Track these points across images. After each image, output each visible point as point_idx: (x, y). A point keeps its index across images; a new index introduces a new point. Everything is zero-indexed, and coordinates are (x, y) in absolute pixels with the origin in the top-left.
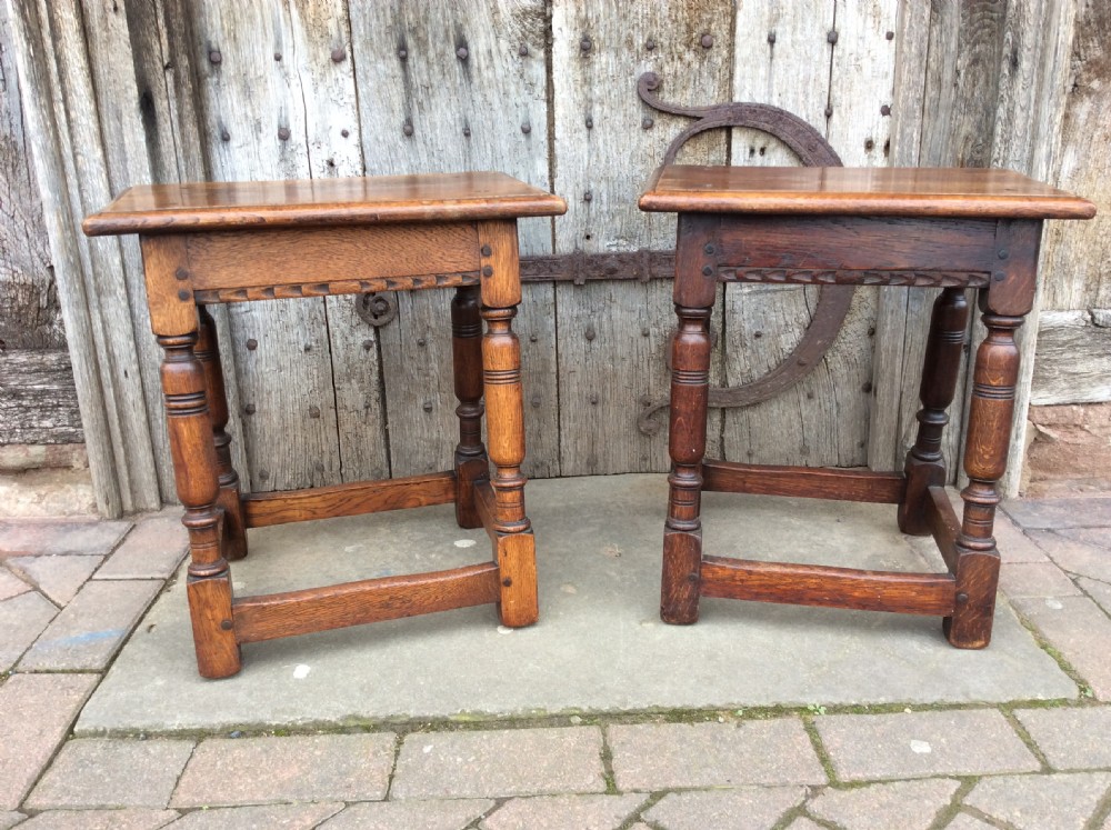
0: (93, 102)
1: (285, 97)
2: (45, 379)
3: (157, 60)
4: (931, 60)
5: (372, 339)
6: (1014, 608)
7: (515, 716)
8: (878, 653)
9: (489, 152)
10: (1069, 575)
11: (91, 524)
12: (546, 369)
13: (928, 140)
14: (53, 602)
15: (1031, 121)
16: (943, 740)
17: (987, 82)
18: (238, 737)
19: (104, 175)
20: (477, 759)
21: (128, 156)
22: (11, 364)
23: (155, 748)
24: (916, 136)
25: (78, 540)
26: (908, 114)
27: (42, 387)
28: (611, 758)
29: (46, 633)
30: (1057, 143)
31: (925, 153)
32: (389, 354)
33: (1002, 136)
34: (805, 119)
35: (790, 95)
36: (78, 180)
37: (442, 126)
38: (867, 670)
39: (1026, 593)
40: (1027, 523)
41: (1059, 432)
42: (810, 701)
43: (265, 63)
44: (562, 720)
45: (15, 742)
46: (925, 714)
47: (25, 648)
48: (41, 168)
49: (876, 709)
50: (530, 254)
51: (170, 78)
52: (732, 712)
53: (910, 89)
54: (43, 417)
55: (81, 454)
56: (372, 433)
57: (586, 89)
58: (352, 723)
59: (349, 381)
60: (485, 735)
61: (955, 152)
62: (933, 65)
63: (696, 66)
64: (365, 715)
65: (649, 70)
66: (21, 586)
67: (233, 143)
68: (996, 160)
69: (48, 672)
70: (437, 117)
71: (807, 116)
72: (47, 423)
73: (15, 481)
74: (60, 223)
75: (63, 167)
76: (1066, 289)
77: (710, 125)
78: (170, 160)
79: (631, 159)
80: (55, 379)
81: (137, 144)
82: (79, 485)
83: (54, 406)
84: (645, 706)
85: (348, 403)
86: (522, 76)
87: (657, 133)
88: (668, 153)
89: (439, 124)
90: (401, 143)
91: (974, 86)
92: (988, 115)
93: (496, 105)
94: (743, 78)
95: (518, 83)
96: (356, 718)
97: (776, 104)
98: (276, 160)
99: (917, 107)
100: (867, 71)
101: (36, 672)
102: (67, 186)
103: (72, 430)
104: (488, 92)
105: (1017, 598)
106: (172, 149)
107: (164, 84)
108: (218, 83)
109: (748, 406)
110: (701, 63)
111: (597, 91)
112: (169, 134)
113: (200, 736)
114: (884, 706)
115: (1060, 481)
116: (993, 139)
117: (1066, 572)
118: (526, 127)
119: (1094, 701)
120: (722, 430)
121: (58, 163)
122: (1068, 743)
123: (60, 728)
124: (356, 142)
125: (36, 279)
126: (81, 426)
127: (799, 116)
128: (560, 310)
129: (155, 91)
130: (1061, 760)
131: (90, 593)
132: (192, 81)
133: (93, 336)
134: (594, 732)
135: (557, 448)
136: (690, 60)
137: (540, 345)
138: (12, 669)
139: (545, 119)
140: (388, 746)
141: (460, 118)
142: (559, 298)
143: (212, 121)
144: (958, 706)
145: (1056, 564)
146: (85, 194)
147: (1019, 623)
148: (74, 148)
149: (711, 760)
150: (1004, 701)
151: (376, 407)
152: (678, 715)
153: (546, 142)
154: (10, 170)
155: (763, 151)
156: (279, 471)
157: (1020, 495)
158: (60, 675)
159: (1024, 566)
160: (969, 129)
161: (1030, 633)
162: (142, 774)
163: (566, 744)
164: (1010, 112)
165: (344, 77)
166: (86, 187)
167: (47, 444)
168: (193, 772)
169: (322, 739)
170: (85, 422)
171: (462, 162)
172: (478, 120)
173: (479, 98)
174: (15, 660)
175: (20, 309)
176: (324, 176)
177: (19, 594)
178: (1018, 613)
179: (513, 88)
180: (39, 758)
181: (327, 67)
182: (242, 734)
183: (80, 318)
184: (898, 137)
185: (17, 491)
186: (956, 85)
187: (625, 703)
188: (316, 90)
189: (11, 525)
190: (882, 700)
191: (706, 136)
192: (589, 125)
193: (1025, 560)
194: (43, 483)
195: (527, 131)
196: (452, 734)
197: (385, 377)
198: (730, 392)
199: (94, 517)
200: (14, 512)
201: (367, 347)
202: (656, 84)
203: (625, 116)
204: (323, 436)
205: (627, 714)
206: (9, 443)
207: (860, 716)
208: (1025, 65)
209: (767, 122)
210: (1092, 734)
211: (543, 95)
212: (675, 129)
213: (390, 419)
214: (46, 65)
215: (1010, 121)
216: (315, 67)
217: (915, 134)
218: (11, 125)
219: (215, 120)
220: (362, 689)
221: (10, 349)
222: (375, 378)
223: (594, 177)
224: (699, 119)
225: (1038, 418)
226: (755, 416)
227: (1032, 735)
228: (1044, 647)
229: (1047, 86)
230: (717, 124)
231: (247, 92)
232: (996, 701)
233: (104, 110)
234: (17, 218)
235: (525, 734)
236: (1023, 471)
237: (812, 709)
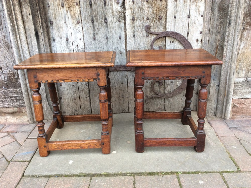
0: (25, 35)
1: (67, 31)
2: (17, 94)
3: (39, 25)
4: (211, 22)
5: (87, 83)
6: (225, 148)
7: (115, 174)
8: (194, 159)
9: (112, 43)
10: (239, 139)
11: (27, 125)
12: (125, 90)
13: (210, 40)
14: (19, 144)
15: (233, 37)
16: (206, 181)
17: (224, 27)
18: (57, 177)
19: (28, 50)
20: (107, 184)
21: (33, 46)
22: (9, 91)
23: (40, 179)
24: (208, 39)
25: (25, 129)
26: (206, 34)
27: (16, 96)
28: (135, 184)
29: (18, 152)
30: (239, 42)
31: (209, 43)
32: (91, 86)
33: (227, 40)
34: (183, 35)
35: (179, 29)
36: (22, 52)
37: (102, 37)
38: (191, 163)
39: (228, 144)
40: (230, 126)
41: (239, 105)
42: (178, 171)
43: (62, 24)
44: (125, 175)
45: (12, 178)
46: (203, 174)
47: (13, 155)
48: (14, 50)
49: (193, 173)
50: (121, 65)
51: (42, 28)
52: (162, 173)
53: (206, 28)
54: (17, 102)
55: (25, 110)
56: (87, 103)
57: (133, 29)
58: (81, 174)
59: (82, 92)
60: (109, 178)
61: (216, 43)
62: (212, 23)
63: (158, 23)
64: (84, 173)
65: (147, 24)
66: (13, 140)
67: (56, 41)
68: (225, 45)
69: (18, 161)
70: (100, 35)
71: (183, 34)
72: (18, 103)
73: (11, 115)
74: (19, 61)
75: (19, 49)
76: (241, 73)
77: (161, 36)
78: (42, 46)
79: (143, 44)
80: (19, 94)
81: (35, 43)
82: (25, 116)
83: (19, 100)
84: (143, 172)
85: (82, 97)
86: (119, 26)
87: (149, 38)
88: (152, 43)
89: (101, 37)
90: (92, 41)
91: (221, 28)
92: (224, 35)
93: (113, 32)
94: (169, 26)
95: (118, 28)
96: (82, 173)
97: (176, 31)
98: (65, 45)
99: (208, 33)
100: (197, 24)
101: (16, 161)
102: (20, 53)
103: (23, 104)
104: (112, 30)
105: (226, 145)
106: (43, 44)
107: (40, 30)
108: (52, 28)
109: (170, 97)
110: (159, 23)
111: (136, 29)
112: (42, 41)
113: (49, 177)
114: (194, 172)
115: (239, 116)
116: (225, 40)
117: (238, 139)
118: (120, 37)
119: (240, 171)
120: (164, 103)
121: (18, 48)
122: (233, 182)
123: (21, 175)
124: (83, 41)
125: (14, 72)
126: (25, 104)
127: (181, 34)
128: (128, 77)
129: (39, 31)
130: (231, 186)
131: (27, 142)
132: (47, 29)
133: (27, 85)
134: (132, 177)
135: (128, 106)
136: (157, 22)
137: (124, 84)
138: (11, 160)
139: (124, 35)
140: (88, 180)
141: (106, 35)
142: (128, 74)
143: (51, 37)
144: (211, 172)
145: (236, 137)
146: (24, 55)
147: (226, 152)
148: (21, 45)
149: (156, 185)
150: (221, 171)
151: (88, 98)
152: (150, 174)
153: (125, 40)
154: (8, 49)
155: (173, 42)
156: (68, 111)
157: (230, 118)
158: (21, 162)
159: (229, 137)
160: (219, 38)
161: (228, 154)
162: (37, 185)
163: (126, 181)
164: (229, 34)
165: (80, 27)
166: (24, 53)
167: (18, 107)
168: (48, 186)
169: (75, 178)
170: (25, 103)
171: (106, 45)
172: (110, 36)
173: (110, 31)
174: (11, 158)
175: (11, 79)
176: (76, 48)
177: (12, 142)
178: (226, 149)
179: (117, 29)
180: (17, 182)
181: (76, 25)
182: (58, 177)
183: (24, 81)
184: (204, 39)
185: (12, 117)
186: (216, 28)
187: (139, 171)
188: (74, 30)
189: (11, 125)
190: (194, 171)
191: (160, 39)
192: (134, 37)
193: (229, 136)
194: (17, 116)
195: (120, 38)
196: (102, 177)
197: (90, 91)
198: (166, 94)
199: (28, 123)
200: (11, 122)
201: (86, 85)
202: (149, 27)
203: (142, 34)
204: (77, 104)
205: (139, 173)
206: (10, 107)
207: (189, 174)
208: (232, 24)
209: (174, 36)
210: (239, 179)
211: (124, 30)
212: (153, 37)
213: (91, 100)
214: (15, 27)
215: (228, 36)
216: (73, 25)
217: (207, 39)
218: (8, 40)
219: (52, 36)
220: (83, 167)
221: (9, 87)
222: (88, 91)
223: (135, 48)
224: (159, 35)
225: (234, 101)
226: (171, 99)
227: (226, 180)
228: (231, 158)
229: (237, 29)
230: (163, 36)
231: (59, 30)
232: (219, 171)
233: (27, 36)
234: (10, 59)
235: (117, 178)
236: (231, 113)
237: (179, 172)
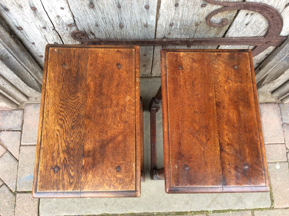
9: (130, 13)
14: (14, 157)
25: (10, 122)
29: (18, 174)
40: (285, 119)
46: (234, 212)
47: (15, 181)
49: (223, 211)
52: (191, 212)
64: (107, 213)
66: (3, 150)
67: (11, 11)
79: (193, 15)
84: (171, 211)
90: (88, 10)
98: (33, 16)
114: (226, 210)
117: (286, 148)
118: (147, 6)
119: (273, 208)
124: (69, 10)
131: (23, 154)
135: (150, 73)
137: (147, 56)
139: (157, 4)
141: (116, 3)
142: (155, 48)
145: (285, 145)
150: (253, 208)
152: (179, 213)
155: (252, 14)
159: (276, 145)
171: (117, 15)
172: (125, 3)
174: (15, 187)
177: (4, 154)
192: (177, 5)
193: (277, 142)
209: (258, 10)
237: (209, 211)
